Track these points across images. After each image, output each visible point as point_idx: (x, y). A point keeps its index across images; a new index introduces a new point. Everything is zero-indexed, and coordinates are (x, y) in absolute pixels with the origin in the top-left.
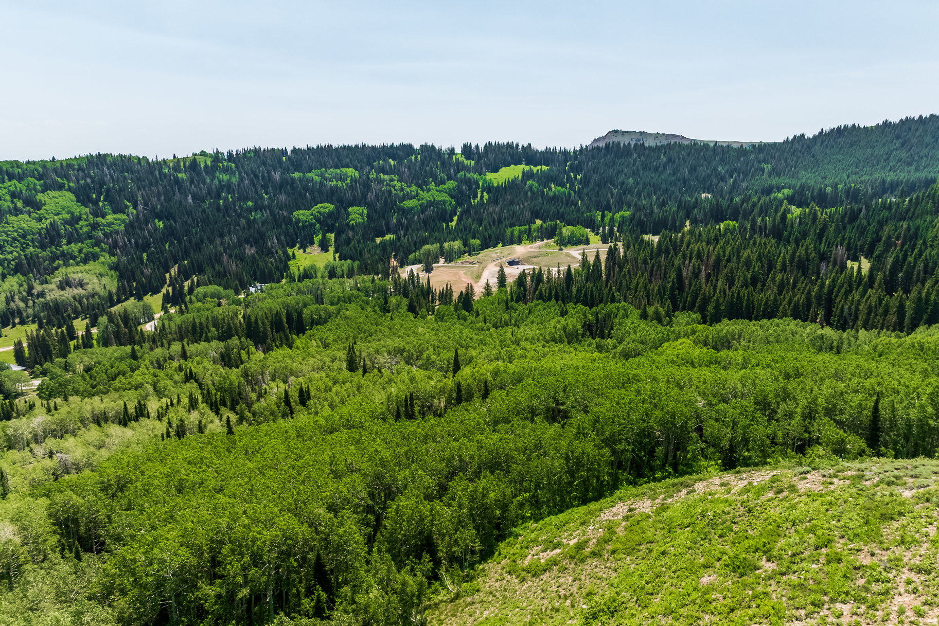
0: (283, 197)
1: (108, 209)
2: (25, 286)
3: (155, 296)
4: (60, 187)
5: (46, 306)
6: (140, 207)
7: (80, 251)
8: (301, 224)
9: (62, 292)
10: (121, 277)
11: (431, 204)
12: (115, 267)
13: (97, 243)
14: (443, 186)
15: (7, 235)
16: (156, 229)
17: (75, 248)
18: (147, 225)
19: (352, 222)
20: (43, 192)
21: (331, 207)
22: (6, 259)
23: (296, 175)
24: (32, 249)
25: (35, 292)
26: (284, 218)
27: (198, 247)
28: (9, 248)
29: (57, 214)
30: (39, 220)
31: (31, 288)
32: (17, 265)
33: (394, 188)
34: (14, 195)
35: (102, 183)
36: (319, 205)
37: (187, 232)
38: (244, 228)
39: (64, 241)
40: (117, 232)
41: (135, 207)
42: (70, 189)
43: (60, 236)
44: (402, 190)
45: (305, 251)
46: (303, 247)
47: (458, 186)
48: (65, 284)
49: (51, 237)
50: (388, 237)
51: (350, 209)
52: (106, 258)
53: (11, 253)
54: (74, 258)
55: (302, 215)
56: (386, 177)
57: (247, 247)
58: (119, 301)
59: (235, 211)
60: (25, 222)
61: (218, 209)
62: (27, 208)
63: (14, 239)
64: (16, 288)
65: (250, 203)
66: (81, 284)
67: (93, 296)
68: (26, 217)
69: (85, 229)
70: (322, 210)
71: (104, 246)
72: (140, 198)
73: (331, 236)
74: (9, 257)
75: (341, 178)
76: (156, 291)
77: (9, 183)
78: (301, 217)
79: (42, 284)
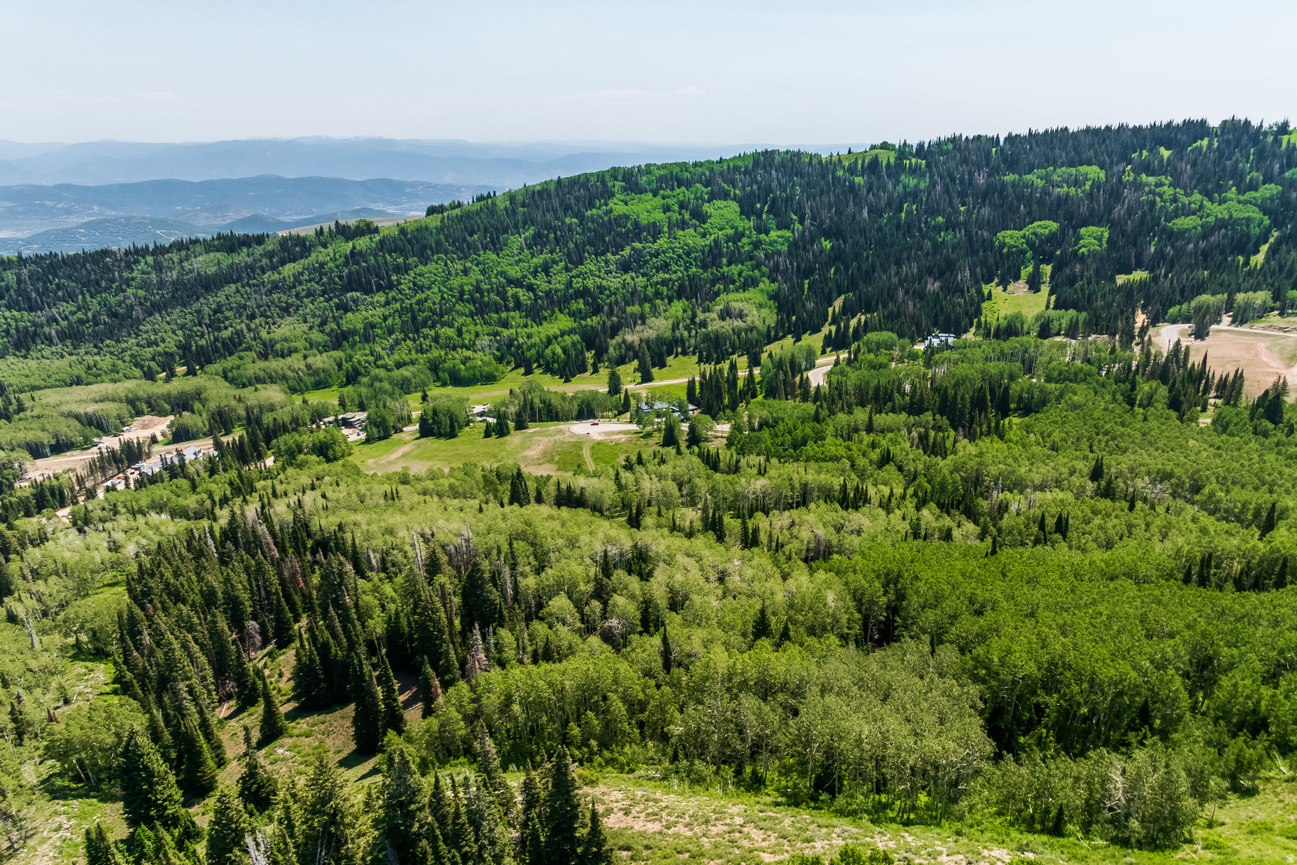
0: (986, 211)
1: (772, 223)
2: (690, 313)
3: (815, 336)
4: (725, 196)
5: (706, 338)
6: (807, 222)
7: (740, 275)
8: (1005, 250)
9: (723, 323)
10: (780, 309)
11: (1222, 224)
12: (774, 296)
13: (757, 266)
14: (1253, 194)
15: (674, 252)
16: (822, 251)
17: (735, 269)
18: (812, 245)
19: (1083, 249)
20: (709, 201)
21: (1054, 226)
22: (670, 279)
23: (1010, 177)
24: (694, 269)
25: (697, 320)
26: (984, 241)
27: (868, 276)
28: (674, 267)
29: (721, 229)
30: (704, 235)
31: (694, 316)
32: (681, 286)
33: (1161, 196)
34: (682, 205)
35: (769, 190)
36: (1036, 224)
37: (857, 256)
38: (928, 254)
39: (724, 261)
40: (779, 253)
41: (801, 222)
42: (734, 199)
43: (721, 255)
44: (1175, 200)
45: (1005, 290)
46: (1004, 283)
47: (1283, 193)
48: (726, 314)
49: (712, 256)
50: (1139, 275)
51: (1083, 231)
52: (765, 285)
53: (675, 272)
54: (733, 282)
55: (1010, 237)
56: (1152, 180)
57: (930, 280)
58: (777, 339)
59: (920, 230)
60: (690, 237)
61: (898, 226)
62: (694, 221)
63: (679, 256)
64: (680, 314)
65: (940, 219)
66: (741, 315)
67: (751, 329)
68: (691, 231)
69: (747, 248)
70: (1040, 231)
71: (764, 269)
72: (808, 211)
73: (1047, 269)
74: (674, 277)
75: (1077, 183)
76: (816, 330)
77: (678, 191)
78: (1007, 240)
79: (704, 312)
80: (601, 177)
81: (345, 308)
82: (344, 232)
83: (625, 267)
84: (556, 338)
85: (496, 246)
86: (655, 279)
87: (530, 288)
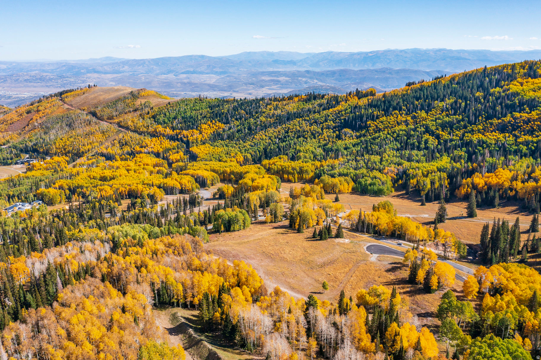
80: (513, 67)
81: (339, 137)
82: (359, 95)
83: (502, 129)
84: (431, 173)
85: (428, 109)
86: (520, 140)
87: (438, 137)
